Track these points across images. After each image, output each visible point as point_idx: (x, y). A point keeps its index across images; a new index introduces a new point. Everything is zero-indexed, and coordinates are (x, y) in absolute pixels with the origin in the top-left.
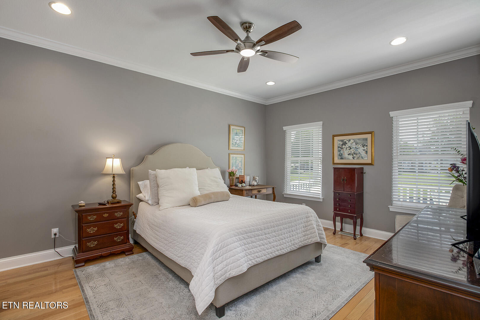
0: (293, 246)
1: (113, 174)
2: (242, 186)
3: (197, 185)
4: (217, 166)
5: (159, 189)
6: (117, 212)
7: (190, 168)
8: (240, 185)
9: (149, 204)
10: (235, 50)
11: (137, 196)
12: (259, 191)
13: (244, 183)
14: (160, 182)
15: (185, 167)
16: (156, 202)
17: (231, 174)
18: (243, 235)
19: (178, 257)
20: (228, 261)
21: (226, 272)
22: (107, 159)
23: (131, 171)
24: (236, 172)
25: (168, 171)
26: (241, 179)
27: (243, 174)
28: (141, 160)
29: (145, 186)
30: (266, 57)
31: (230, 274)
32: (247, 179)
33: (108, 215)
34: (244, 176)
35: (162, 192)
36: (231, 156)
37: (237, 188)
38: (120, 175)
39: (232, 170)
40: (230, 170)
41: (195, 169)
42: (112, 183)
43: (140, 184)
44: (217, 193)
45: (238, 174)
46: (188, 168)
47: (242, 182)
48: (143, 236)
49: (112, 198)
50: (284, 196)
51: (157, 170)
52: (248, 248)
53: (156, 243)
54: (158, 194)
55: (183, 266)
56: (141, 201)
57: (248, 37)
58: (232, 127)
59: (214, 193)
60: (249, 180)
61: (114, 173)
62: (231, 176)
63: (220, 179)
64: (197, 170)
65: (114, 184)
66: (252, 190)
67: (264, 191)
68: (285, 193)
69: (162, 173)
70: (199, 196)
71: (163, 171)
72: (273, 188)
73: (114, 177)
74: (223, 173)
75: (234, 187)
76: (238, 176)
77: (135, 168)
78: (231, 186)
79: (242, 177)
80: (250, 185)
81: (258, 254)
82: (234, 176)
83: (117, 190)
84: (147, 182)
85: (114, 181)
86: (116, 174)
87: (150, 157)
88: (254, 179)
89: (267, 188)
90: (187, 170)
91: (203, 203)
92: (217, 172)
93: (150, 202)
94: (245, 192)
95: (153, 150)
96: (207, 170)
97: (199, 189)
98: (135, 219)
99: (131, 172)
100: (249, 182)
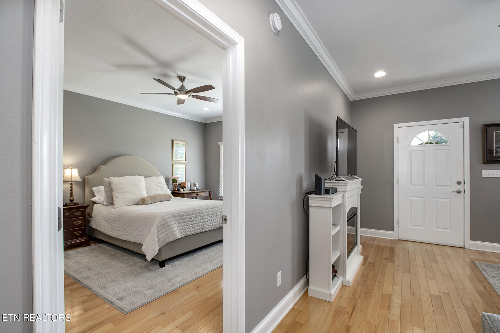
0: (214, 227)
1: (71, 182)
2: (183, 191)
3: (145, 190)
4: (162, 174)
5: (113, 193)
6: (76, 212)
7: (138, 176)
8: (182, 190)
9: (104, 205)
10: (173, 93)
11: (91, 199)
12: (198, 194)
13: (186, 188)
14: (113, 187)
15: (134, 176)
16: (110, 203)
17: (174, 181)
18: (178, 218)
19: (132, 237)
20: (167, 232)
21: (165, 239)
22: (66, 169)
23: (85, 179)
24: (178, 179)
25: (121, 178)
26: (182, 185)
27: (185, 181)
28: (95, 169)
29: (99, 191)
30: (196, 98)
31: (168, 240)
32: (188, 185)
33: (68, 214)
34: (185, 182)
35: (115, 195)
36: (174, 166)
37: (179, 192)
38: (77, 182)
39: (175, 177)
40: (174, 177)
41: (143, 177)
42: (70, 189)
43: (95, 189)
44: (161, 195)
45: (180, 181)
46: (137, 176)
47: (184, 187)
48: (99, 229)
49: (70, 201)
50: (220, 198)
51: (111, 178)
52: (181, 226)
53: (113, 232)
54: (112, 197)
55: (136, 242)
56: (95, 203)
57: (182, 87)
58: (175, 142)
59: (158, 195)
60: (190, 186)
61: (73, 180)
62: (174, 182)
63: (164, 184)
64: (144, 177)
65: (71, 190)
66: (191, 193)
67: (202, 194)
68: (220, 196)
69: (115, 180)
70: (147, 197)
71: (116, 178)
72: (210, 192)
73: (71, 184)
74: (167, 180)
75: (176, 192)
76: (180, 183)
77: (90, 176)
78: (174, 191)
79: (184, 184)
80: (190, 190)
81: (188, 230)
82: (177, 182)
83: (74, 195)
84: (102, 188)
85: (71, 187)
86: (73, 181)
87: (103, 167)
88: (195, 185)
89: (204, 192)
90: (136, 177)
91: (150, 202)
92: (162, 179)
93: (105, 203)
94: (185, 195)
95: (106, 161)
96: (153, 178)
97: (146, 192)
98: (90, 219)
99: (86, 181)
100: (190, 188)
